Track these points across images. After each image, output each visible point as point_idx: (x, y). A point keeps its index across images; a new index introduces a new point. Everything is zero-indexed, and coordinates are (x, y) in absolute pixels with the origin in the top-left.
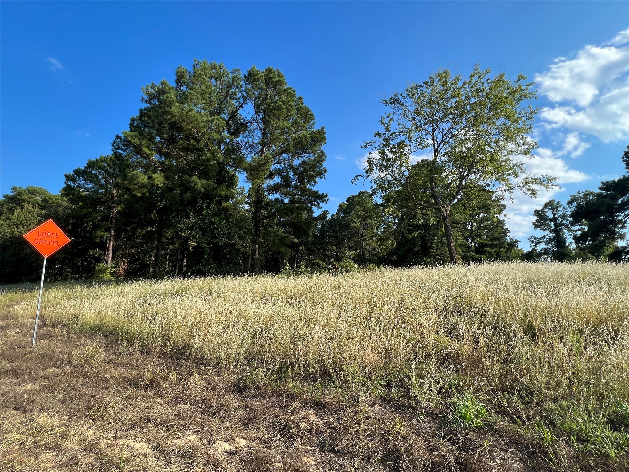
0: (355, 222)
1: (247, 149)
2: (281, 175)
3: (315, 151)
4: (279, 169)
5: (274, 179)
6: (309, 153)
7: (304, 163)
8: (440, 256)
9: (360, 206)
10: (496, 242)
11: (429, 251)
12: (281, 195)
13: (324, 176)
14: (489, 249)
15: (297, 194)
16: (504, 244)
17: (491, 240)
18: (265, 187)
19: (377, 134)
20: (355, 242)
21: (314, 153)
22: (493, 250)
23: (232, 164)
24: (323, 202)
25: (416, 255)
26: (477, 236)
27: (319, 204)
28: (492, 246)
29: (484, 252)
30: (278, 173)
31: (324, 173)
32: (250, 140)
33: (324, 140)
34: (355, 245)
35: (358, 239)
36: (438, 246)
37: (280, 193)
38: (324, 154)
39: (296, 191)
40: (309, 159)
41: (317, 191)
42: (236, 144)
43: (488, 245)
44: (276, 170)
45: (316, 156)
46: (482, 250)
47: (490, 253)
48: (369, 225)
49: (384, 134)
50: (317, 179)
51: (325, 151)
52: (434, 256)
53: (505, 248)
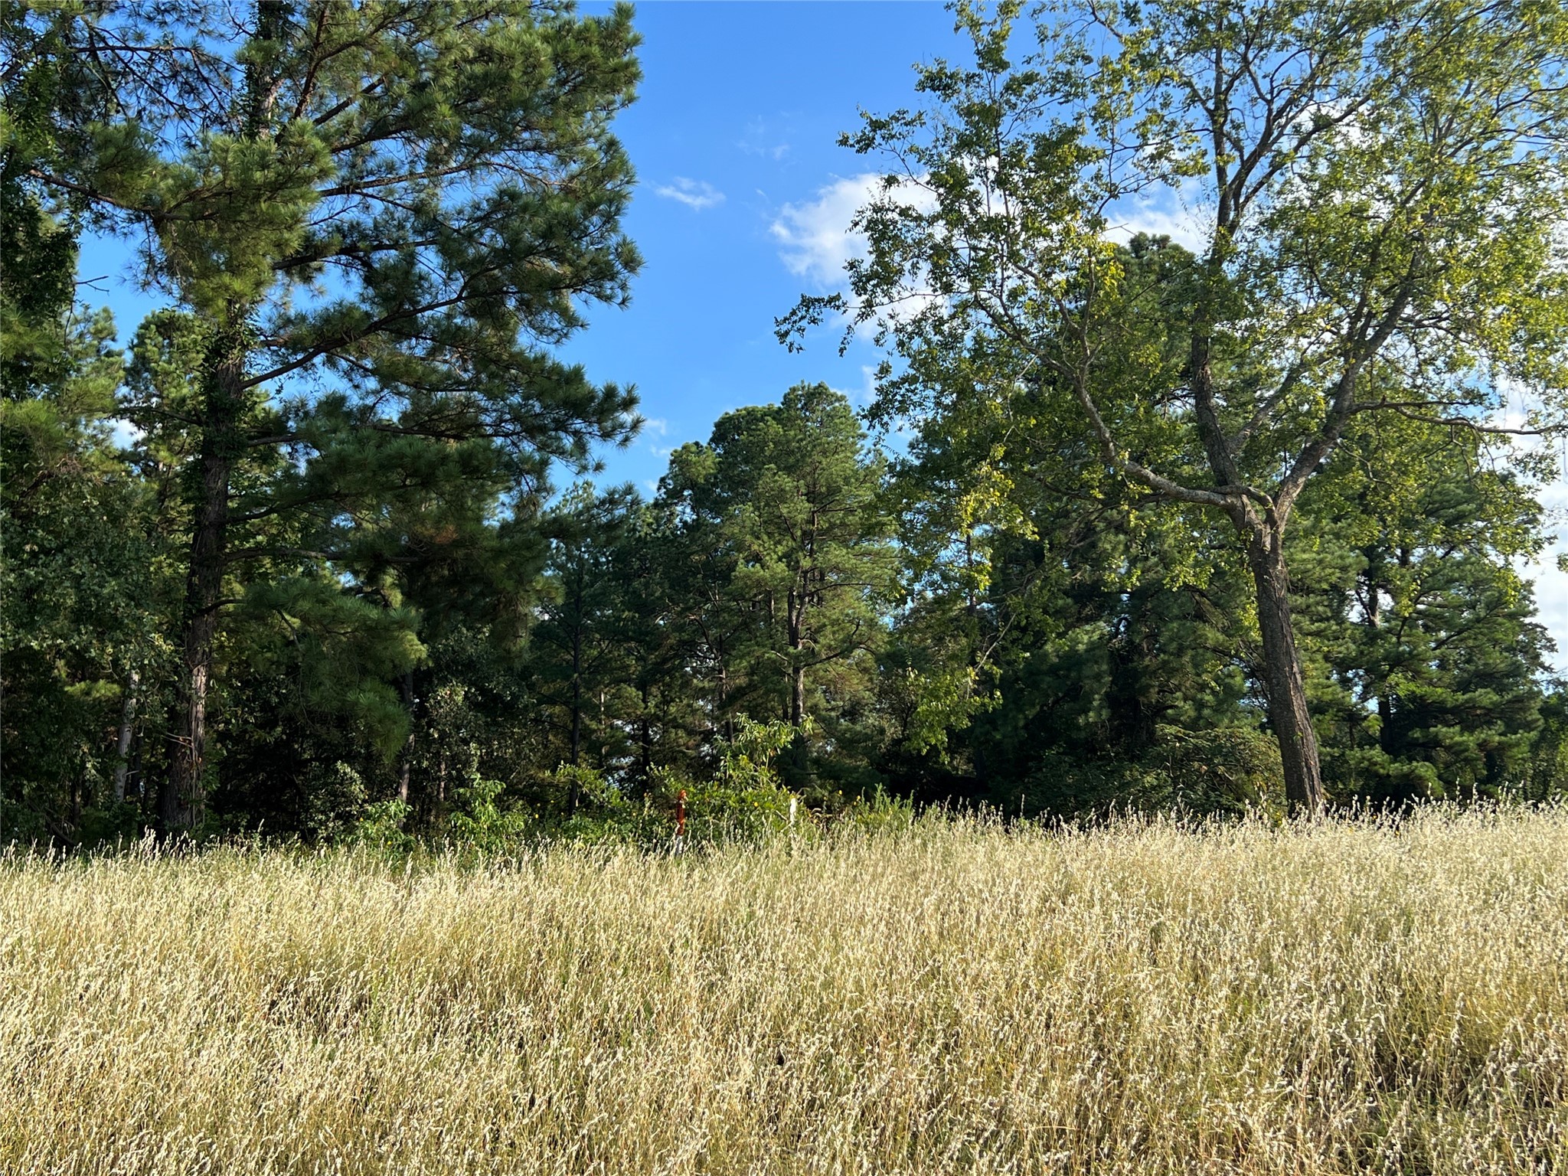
0: (757, 558)
1: (157, 87)
2: (367, 264)
3: (575, 142)
4: (354, 227)
5: (319, 280)
6: (537, 147)
7: (506, 202)
8: (1208, 762)
9: (789, 470)
10: (1486, 696)
11: (1152, 733)
12: (358, 379)
13: (623, 287)
14: (1450, 734)
15: (452, 382)
16: (1524, 710)
17: (1463, 686)
18: (266, 326)
19: (931, 78)
20: (752, 671)
21: (565, 149)
22: (1470, 740)
23: (61, 171)
24: (606, 435)
25: (1085, 750)
26: (1397, 661)
27: (581, 448)
28: (1468, 718)
29: (1427, 749)
30: (349, 250)
31: (625, 273)
32: (184, 35)
33: (629, 82)
34: (751, 687)
35: (772, 655)
36: (1200, 705)
37: (355, 366)
38: (624, 163)
39: (447, 363)
40: (532, 181)
41: (576, 375)
42: (93, 52)
43: (1445, 711)
44: (339, 229)
45: (574, 167)
46: (1417, 734)
47: (1457, 754)
48: (832, 577)
49: (970, 78)
50: (574, 301)
51: (627, 148)
52: (1180, 763)
53: (1528, 726)
